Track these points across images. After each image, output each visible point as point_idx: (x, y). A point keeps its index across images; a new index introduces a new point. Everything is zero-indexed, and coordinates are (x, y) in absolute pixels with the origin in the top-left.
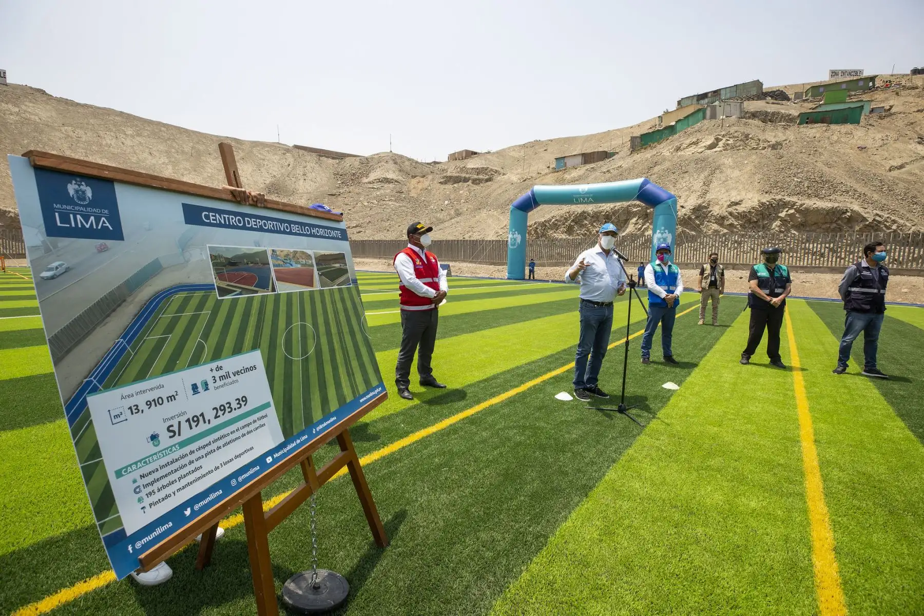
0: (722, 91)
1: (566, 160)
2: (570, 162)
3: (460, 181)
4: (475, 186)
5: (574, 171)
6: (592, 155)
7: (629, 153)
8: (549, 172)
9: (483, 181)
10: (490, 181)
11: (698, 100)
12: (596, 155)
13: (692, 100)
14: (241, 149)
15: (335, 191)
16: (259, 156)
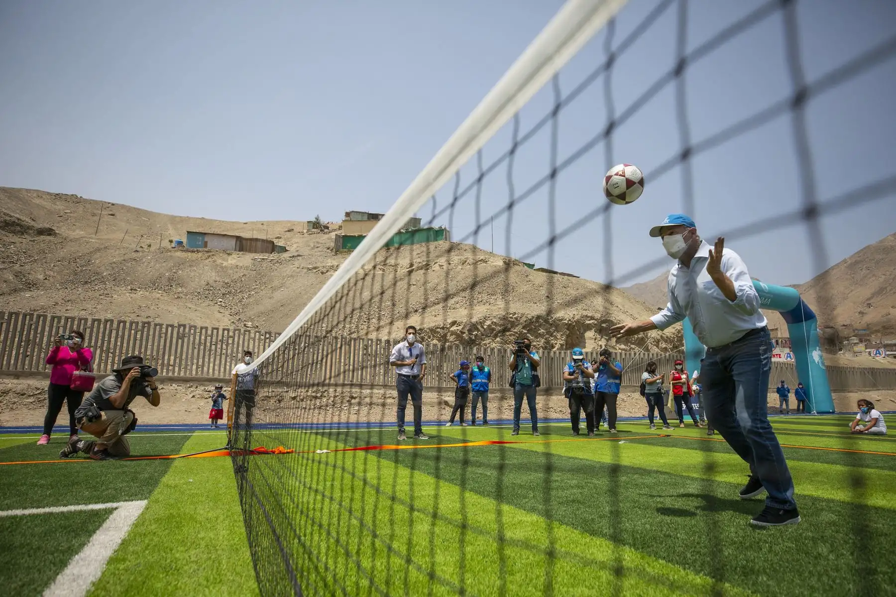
1: (206, 239)
2: (213, 243)
4: (11, 235)
5: (230, 258)
6: (254, 244)
7: (333, 253)
8: (173, 249)
9: (31, 232)
10: (50, 235)
11: (369, 219)
12: (259, 244)
13: (362, 216)
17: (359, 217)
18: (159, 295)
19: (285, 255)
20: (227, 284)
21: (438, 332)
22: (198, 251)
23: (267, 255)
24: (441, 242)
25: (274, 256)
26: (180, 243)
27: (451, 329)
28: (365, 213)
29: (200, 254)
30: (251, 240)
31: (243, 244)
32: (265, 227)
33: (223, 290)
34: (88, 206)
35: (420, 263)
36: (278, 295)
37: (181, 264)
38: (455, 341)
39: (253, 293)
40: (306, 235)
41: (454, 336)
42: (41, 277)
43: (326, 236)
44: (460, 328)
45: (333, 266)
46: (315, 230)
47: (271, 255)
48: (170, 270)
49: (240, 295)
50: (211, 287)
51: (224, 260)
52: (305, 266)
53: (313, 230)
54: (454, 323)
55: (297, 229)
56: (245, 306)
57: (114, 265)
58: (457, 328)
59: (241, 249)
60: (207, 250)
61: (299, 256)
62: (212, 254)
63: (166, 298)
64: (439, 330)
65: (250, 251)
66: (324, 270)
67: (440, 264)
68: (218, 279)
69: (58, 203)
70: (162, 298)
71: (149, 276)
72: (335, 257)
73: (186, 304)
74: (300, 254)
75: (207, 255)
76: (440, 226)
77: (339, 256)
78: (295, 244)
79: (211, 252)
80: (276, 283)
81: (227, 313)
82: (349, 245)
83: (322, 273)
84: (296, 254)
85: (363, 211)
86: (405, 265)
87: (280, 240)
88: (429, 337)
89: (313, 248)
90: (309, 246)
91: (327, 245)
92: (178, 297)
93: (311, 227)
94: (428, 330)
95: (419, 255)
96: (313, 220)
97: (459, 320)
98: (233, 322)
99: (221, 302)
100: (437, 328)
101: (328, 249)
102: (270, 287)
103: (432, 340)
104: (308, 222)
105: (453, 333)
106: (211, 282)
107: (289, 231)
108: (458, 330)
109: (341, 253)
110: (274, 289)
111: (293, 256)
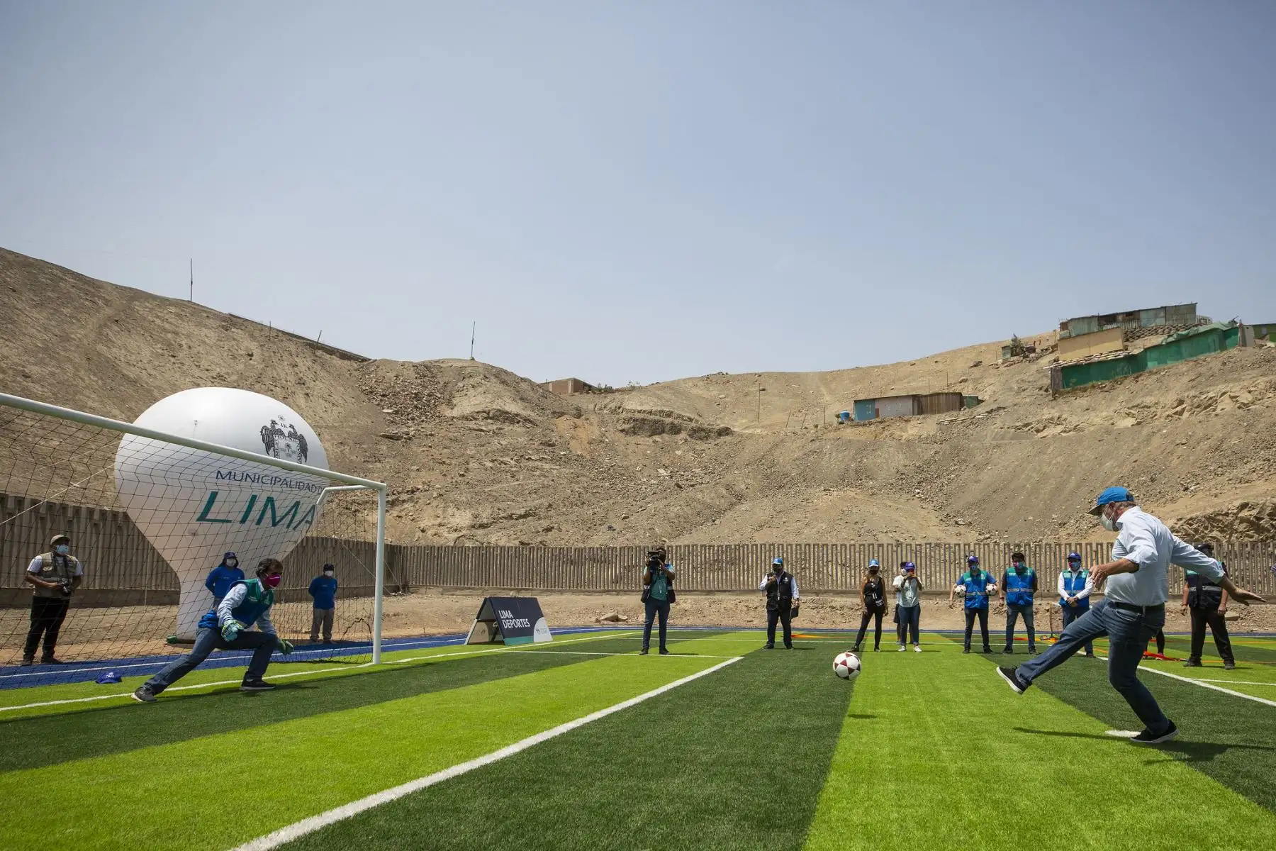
0: (1142, 313)
1: (877, 405)
2: (886, 410)
3: (663, 432)
4: (699, 442)
5: (909, 425)
6: (935, 399)
7: (1051, 397)
8: (842, 426)
9: (712, 435)
10: (727, 434)
11: (1100, 325)
12: (943, 399)
13: (1089, 324)
14: (100, 297)
15: (393, 430)
16: (158, 322)
17: (1084, 328)
18: (853, 494)
19: (981, 409)
20: (918, 467)
21: (1219, 521)
22: (870, 424)
23: (954, 413)
24: (1234, 351)
25: (963, 414)
26: (847, 415)
27: (1240, 515)
28: (1093, 317)
29: (873, 427)
30: (931, 395)
31: (922, 404)
32: (940, 366)
33: (918, 478)
34: (738, 384)
35: (1195, 397)
36: (986, 476)
37: (863, 449)
38: (1248, 531)
39: (953, 476)
40: (1002, 369)
41: (1245, 525)
42: (743, 487)
43: (1034, 367)
44: (1254, 512)
45: (1052, 419)
46: (1015, 358)
47: (961, 413)
48: (854, 459)
49: (938, 481)
50: (902, 474)
51: (902, 430)
52: (1012, 425)
53: (1012, 359)
54: (1243, 506)
55: (988, 359)
56: (948, 496)
57: (798, 462)
58: (1250, 513)
59: (921, 412)
60: (880, 420)
61: (999, 408)
62: (887, 424)
63: (861, 497)
64: (1220, 518)
65: (933, 412)
66: (1040, 426)
67: (1232, 394)
68: (907, 463)
69: (711, 389)
70: (857, 496)
71: (835, 471)
72: (1054, 402)
73: (885, 502)
74: (1001, 405)
75: (881, 426)
76: (1231, 319)
77: (1060, 400)
78: (989, 389)
79: (885, 421)
80: (979, 458)
81: (930, 507)
82: (1074, 380)
83: (1038, 431)
84: (994, 407)
85: (1089, 314)
86: (1170, 402)
87: (966, 384)
88: (1206, 528)
89: (1018, 393)
90: (1011, 389)
91: (1039, 384)
92: (873, 494)
93: (1009, 356)
94: (1203, 519)
95: (1194, 383)
96: (1009, 343)
97: (1252, 501)
98: (941, 520)
99: (919, 493)
100: (1218, 515)
101: (1041, 389)
102: (972, 465)
103: (1211, 531)
104: (1003, 348)
105: (1242, 520)
106: (901, 468)
107: (975, 366)
108: (1251, 515)
109: (1062, 394)
110: (979, 468)
111: (992, 410)
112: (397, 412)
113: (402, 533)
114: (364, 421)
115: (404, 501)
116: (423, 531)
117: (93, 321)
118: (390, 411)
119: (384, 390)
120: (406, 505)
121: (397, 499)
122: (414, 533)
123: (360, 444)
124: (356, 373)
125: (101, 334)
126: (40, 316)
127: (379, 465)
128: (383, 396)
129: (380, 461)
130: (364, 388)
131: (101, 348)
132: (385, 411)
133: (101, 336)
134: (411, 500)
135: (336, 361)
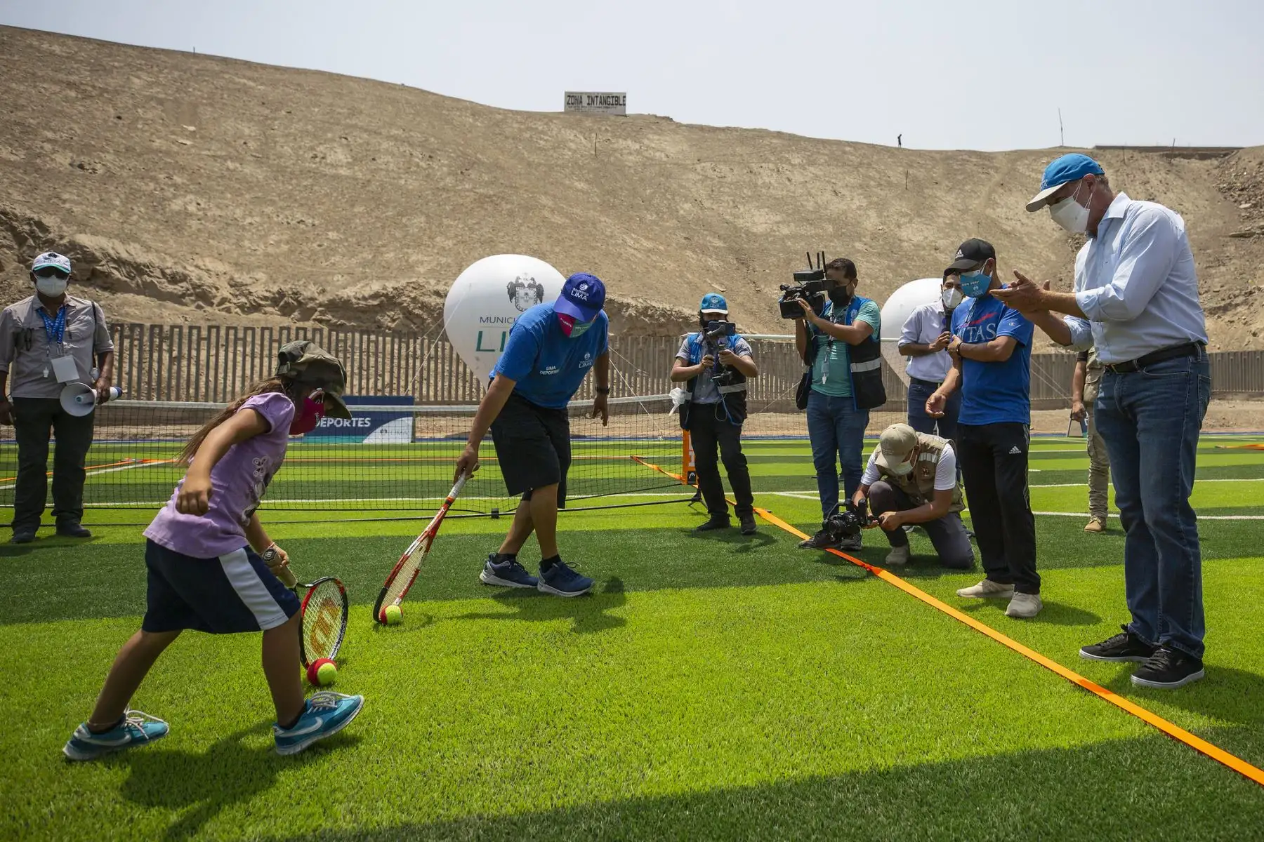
14: (991, 168)
15: (1245, 228)
16: (1033, 175)
112: (1255, 206)
113: (1232, 338)
114: (1217, 223)
115: (1237, 305)
116: (1254, 335)
117: (984, 190)
118: (1248, 205)
119: (1242, 183)
120: (1239, 309)
121: (1230, 304)
122: (1243, 338)
123: (1205, 250)
124: (1216, 172)
125: (990, 199)
126: (951, 198)
127: (1223, 269)
128: (1242, 190)
129: (1224, 265)
130: (1221, 186)
131: (989, 211)
132: (1243, 206)
133: (991, 202)
134: (1245, 302)
135: (1195, 164)
